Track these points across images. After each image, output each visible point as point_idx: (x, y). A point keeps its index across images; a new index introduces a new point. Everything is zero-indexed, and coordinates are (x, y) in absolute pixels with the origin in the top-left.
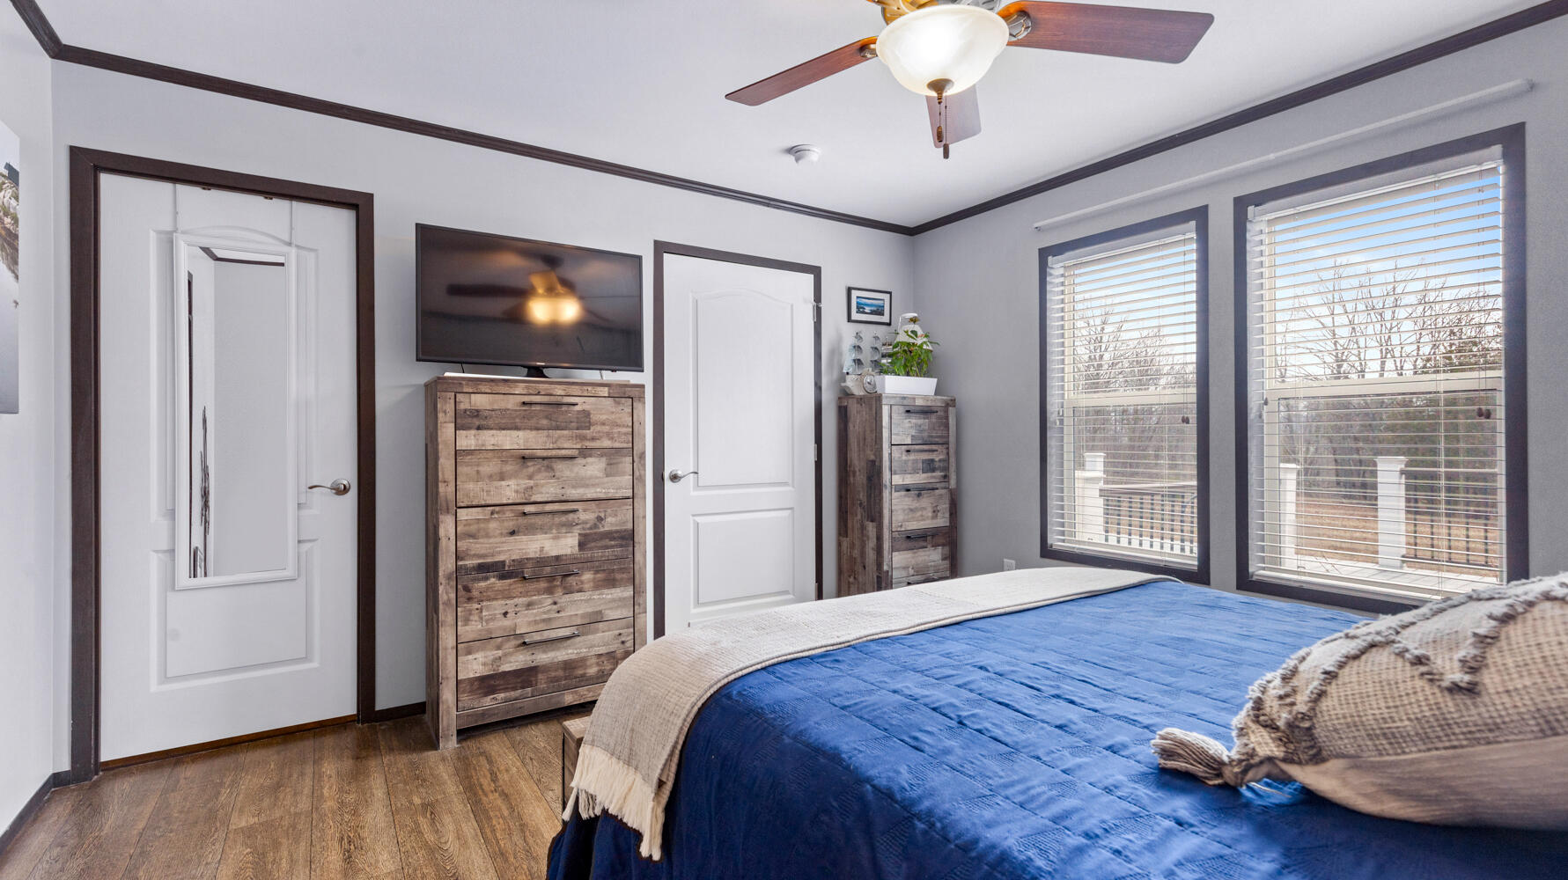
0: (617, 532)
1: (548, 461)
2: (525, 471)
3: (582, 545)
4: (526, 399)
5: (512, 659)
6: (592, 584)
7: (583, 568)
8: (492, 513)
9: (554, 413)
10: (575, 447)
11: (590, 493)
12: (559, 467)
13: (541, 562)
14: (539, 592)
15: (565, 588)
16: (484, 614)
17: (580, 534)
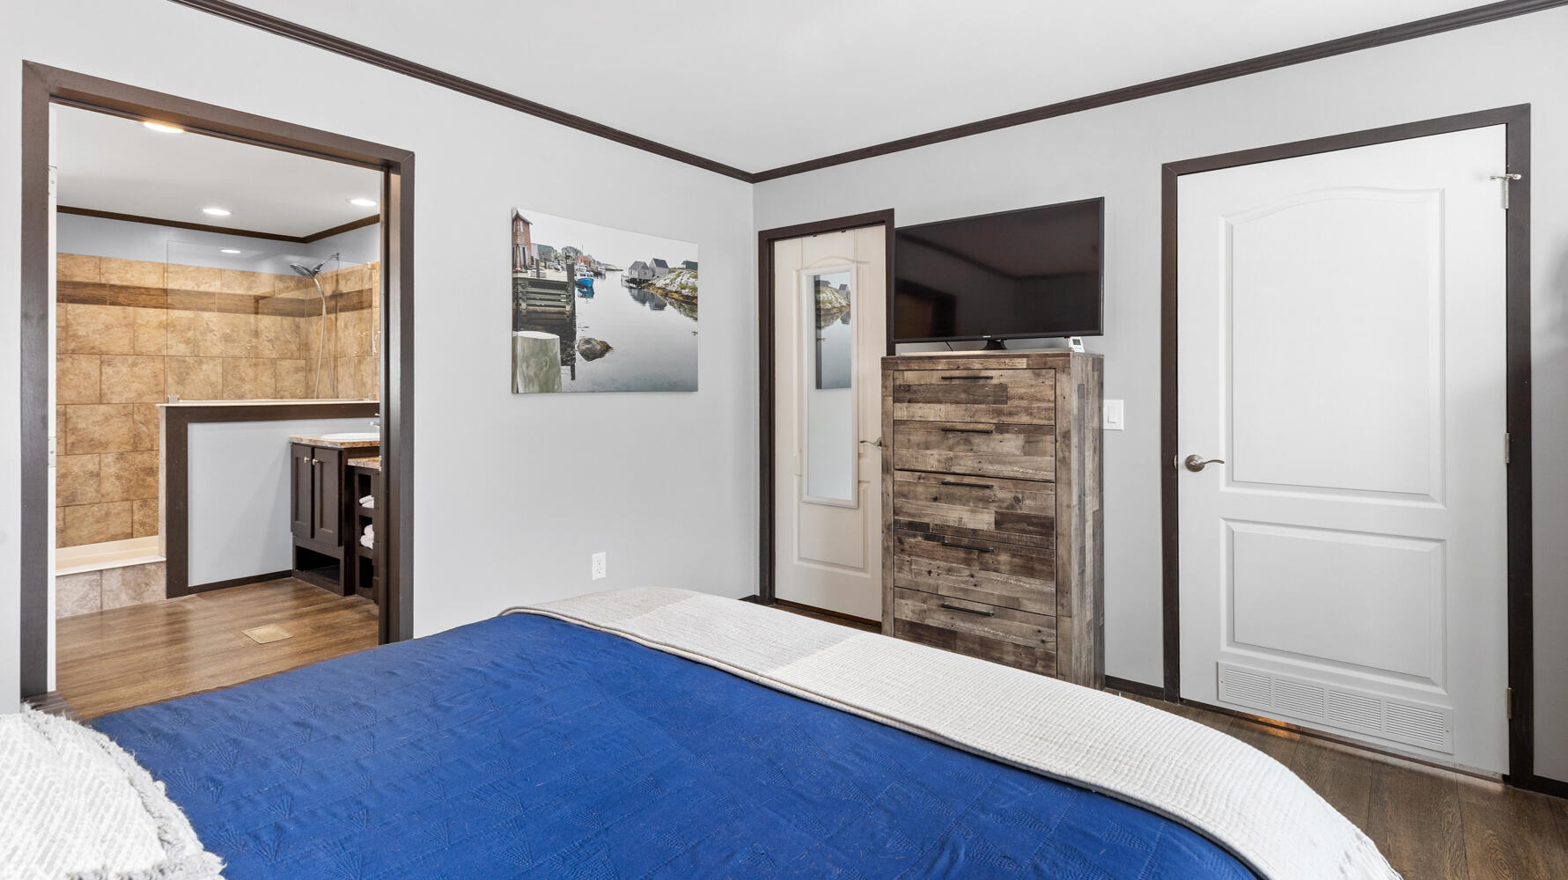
0: (1036, 517)
1: (967, 434)
2: (946, 442)
3: (997, 523)
4: (948, 374)
5: (935, 616)
6: (1008, 567)
7: (999, 548)
8: (919, 479)
9: (969, 387)
10: (991, 421)
11: (1007, 471)
12: (977, 441)
13: (960, 531)
14: (958, 561)
15: (981, 563)
16: (913, 567)
17: (996, 512)
